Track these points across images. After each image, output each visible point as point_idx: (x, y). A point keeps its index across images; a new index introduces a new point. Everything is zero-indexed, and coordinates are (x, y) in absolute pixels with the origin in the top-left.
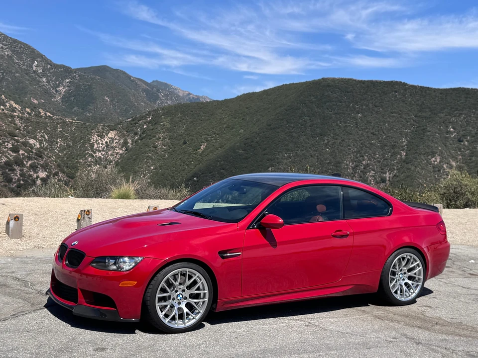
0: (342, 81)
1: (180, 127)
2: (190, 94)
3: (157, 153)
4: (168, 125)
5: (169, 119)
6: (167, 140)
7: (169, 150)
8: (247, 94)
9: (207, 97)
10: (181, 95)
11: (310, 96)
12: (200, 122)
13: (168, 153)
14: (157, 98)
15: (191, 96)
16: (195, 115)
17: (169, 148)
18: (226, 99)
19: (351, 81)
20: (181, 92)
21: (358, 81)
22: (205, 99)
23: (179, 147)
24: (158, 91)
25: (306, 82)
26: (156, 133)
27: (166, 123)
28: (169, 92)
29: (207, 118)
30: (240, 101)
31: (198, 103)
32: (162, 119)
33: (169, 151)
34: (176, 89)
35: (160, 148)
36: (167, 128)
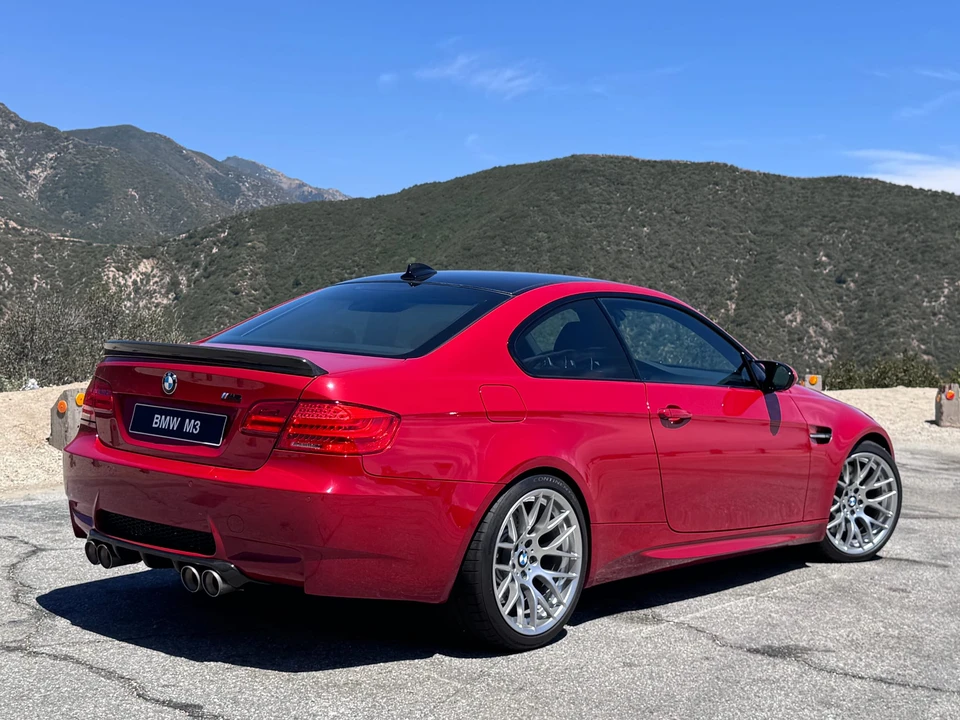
0: (611, 163)
1: (286, 251)
2: (302, 185)
3: (240, 305)
4: (262, 247)
5: (263, 235)
6: (260, 277)
7: (265, 298)
8: (421, 185)
9: (337, 191)
10: (285, 186)
11: (548, 190)
12: (328, 241)
13: (263, 304)
14: (237, 192)
15: (305, 188)
16: (317, 229)
17: (264, 294)
18: (379, 196)
19: (628, 162)
20: (284, 180)
21: (643, 161)
22: (333, 195)
23: (286, 292)
24: (238, 177)
25: (540, 165)
26: (237, 264)
27: (258, 245)
28: (261, 179)
29: (342, 233)
30: (408, 199)
31: (323, 203)
32: (249, 235)
33: (264, 300)
34: (274, 175)
35: (247, 295)
36: (261, 253)
